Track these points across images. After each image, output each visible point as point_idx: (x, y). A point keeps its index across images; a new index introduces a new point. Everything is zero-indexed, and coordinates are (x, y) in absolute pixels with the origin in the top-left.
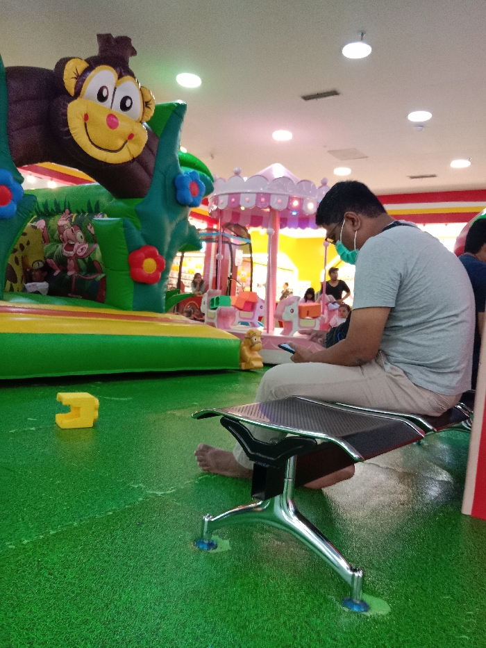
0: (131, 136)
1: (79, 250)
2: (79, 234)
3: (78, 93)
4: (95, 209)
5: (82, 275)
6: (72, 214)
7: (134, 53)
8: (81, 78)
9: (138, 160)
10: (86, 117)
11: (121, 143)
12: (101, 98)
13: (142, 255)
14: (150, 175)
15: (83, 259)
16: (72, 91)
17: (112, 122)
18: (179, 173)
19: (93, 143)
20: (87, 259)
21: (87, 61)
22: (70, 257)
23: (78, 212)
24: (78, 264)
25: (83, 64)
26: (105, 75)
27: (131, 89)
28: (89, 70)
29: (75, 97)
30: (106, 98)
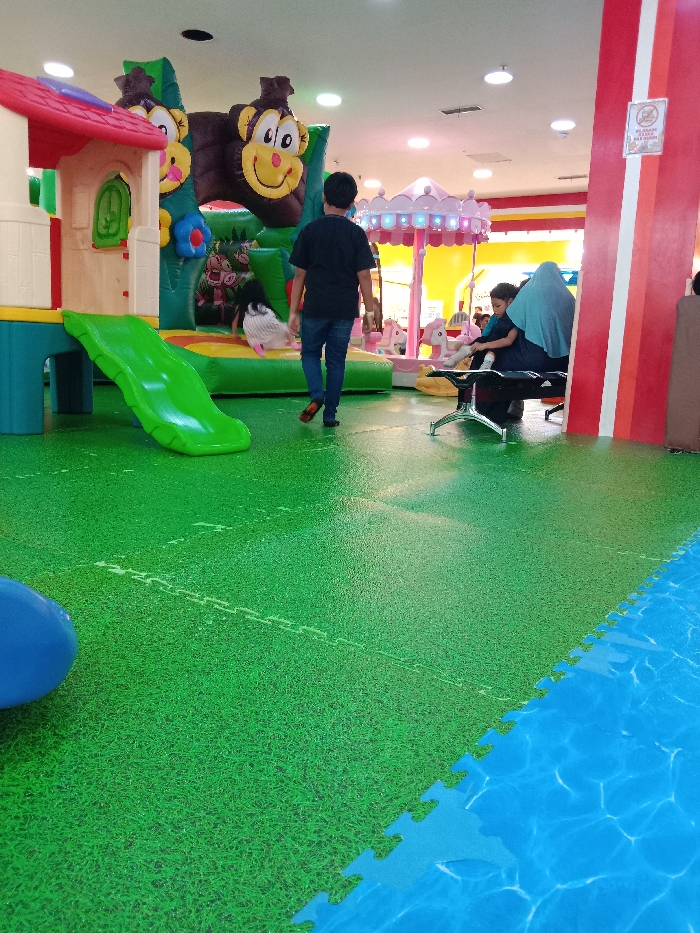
0: (290, 171)
1: (227, 279)
2: (225, 263)
3: (249, 137)
6: (215, 242)
7: (292, 92)
8: (252, 125)
9: (295, 193)
10: (256, 159)
11: (281, 178)
12: (267, 139)
16: (245, 138)
17: (276, 160)
19: (260, 183)
21: (255, 104)
22: (217, 288)
23: (222, 240)
24: (226, 293)
25: (253, 111)
26: (270, 118)
27: (289, 127)
28: (258, 115)
29: (247, 142)
30: (271, 139)
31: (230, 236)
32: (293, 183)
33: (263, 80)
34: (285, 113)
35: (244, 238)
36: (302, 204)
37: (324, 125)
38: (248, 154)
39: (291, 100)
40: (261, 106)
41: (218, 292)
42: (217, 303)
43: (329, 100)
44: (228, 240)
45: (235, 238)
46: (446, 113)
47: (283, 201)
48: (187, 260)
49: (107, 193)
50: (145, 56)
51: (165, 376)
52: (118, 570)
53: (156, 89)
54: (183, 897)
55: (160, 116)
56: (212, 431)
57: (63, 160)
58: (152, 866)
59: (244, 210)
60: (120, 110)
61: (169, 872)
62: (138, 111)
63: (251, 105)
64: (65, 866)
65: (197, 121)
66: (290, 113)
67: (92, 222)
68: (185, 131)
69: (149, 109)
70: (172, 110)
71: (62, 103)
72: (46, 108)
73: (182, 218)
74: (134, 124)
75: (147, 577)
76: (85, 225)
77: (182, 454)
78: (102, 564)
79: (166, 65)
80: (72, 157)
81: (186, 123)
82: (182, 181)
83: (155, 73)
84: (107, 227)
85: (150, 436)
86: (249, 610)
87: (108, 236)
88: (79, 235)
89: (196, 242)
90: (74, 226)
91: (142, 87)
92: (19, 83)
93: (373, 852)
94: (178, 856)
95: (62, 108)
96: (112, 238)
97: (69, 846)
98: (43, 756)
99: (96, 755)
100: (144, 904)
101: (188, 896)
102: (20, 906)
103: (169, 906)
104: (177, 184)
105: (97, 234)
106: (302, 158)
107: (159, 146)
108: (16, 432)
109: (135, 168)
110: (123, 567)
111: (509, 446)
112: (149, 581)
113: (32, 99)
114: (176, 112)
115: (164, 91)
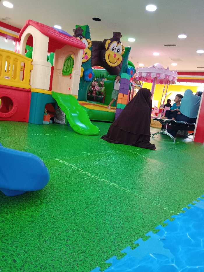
0: (119, 59)
1: (97, 88)
2: (97, 84)
3: (108, 49)
4: (102, 77)
5: (97, 96)
7: (122, 37)
8: (109, 45)
9: (119, 65)
10: (109, 55)
11: (116, 61)
12: (113, 50)
15: (98, 91)
16: (107, 49)
17: (115, 56)
18: (128, 68)
19: (110, 62)
21: (111, 39)
22: (94, 90)
23: (97, 78)
24: (96, 92)
25: (110, 41)
26: (115, 44)
27: (120, 47)
28: (111, 42)
29: (107, 50)
30: (114, 50)
31: (99, 77)
32: (119, 62)
33: (114, 33)
34: (119, 42)
35: (103, 78)
36: (121, 69)
37: (130, 47)
38: (107, 53)
39: (121, 39)
40: (112, 40)
41: (94, 92)
42: (93, 95)
43: (132, 40)
44: (99, 78)
45: (101, 77)
46: (166, 46)
47: (115, 68)
48: (87, 82)
49: (67, 61)
50: (82, 24)
51: (78, 112)
52: (61, 161)
53: (84, 33)
54: (74, 250)
55: (84, 40)
56: (89, 129)
57: (56, 50)
58: (66, 240)
59: (104, 69)
60: (74, 37)
61: (70, 242)
62: (79, 38)
63: (109, 40)
64: (41, 236)
65: (94, 43)
66: (120, 43)
67: (62, 68)
68: (90, 45)
69: (81, 39)
70: (87, 39)
71: (58, 34)
72: (54, 35)
73: (87, 70)
74: (77, 41)
75: (69, 164)
76: (60, 69)
77: (80, 134)
78: (56, 159)
79: (87, 27)
80: (59, 50)
81: (91, 43)
82: (88, 59)
83: (84, 29)
84: (66, 70)
85: (72, 128)
86: (97, 177)
87: (66, 72)
88: (58, 71)
89: (90, 77)
90: (57, 69)
91: (80, 32)
92: (48, 28)
93: (130, 247)
94: (73, 239)
95: (58, 35)
96: (67, 73)
97: (42, 231)
98: (37, 206)
99: (52, 208)
100: (63, 250)
101: (75, 250)
102: (28, 244)
103: (70, 252)
104: (87, 60)
105: (64, 71)
106: (122, 56)
107: (83, 48)
108: (35, 123)
109: (76, 54)
110: (62, 161)
111: (176, 143)
112: (69, 165)
113: (51, 33)
114: (88, 40)
115: (86, 34)
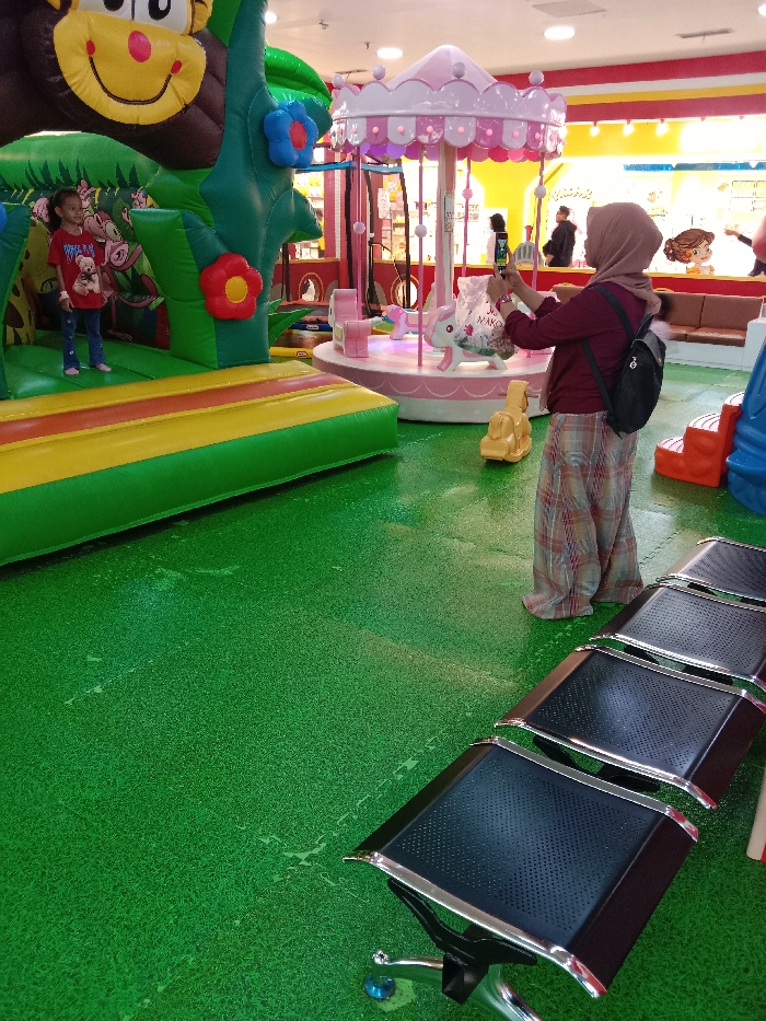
0: (177, 67)
2: (110, 227)
3: (67, 1)
4: (130, 182)
6: (92, 189)
10: (91, 47)
11: (159, 83)
13: (223, 272)
14: (219, 122)
15: (124, 272)
16: (56, 2)
17: (139, 47)
20: (129, 272)
23: (104, 188)
31: (114, 181)
32: (184, 90)
35: (135, 185)
36: (220, 124)
45: (122, 184)
